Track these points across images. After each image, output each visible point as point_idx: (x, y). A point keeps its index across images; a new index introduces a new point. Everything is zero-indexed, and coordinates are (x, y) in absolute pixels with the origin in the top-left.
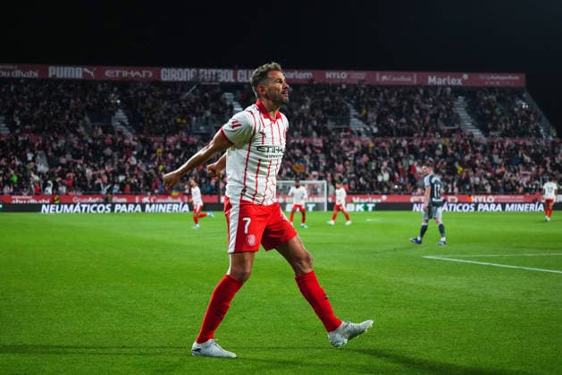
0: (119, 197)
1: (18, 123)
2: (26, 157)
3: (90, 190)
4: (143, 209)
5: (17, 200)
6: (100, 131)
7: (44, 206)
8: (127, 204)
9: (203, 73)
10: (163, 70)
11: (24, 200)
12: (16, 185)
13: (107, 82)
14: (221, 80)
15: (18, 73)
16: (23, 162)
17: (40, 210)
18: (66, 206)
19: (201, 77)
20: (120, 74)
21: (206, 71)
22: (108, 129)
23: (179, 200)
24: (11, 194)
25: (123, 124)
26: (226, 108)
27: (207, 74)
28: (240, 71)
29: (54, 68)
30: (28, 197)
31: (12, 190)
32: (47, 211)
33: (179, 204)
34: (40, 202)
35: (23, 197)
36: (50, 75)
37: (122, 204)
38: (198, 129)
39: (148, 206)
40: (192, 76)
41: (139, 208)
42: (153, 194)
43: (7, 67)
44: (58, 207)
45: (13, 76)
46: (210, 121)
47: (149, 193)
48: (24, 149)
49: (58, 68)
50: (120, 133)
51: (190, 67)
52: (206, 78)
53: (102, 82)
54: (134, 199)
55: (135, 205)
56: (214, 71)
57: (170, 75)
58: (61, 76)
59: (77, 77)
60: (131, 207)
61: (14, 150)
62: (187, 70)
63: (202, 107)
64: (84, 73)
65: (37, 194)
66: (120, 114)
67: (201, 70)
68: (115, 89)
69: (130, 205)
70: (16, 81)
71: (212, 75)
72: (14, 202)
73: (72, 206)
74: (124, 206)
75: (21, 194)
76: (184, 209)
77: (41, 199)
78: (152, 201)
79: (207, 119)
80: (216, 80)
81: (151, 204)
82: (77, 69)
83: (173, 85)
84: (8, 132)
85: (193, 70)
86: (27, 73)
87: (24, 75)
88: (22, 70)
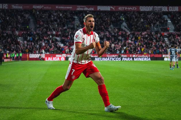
0: (124, 55)
3: (113, 52)
4: (133, 59)
6: (117, 30)
7: (96, 58)
8: (127, 58)
9: (156, 8)
10: (141, 7)
13: (119, 12)
14: (163, 11)
17: (94, 60)
18: (104, 58)
19: (155, 9)
20: (124, 9)
21: (157, 7)
22: (120, 29)
23: (147, 56)
25: (125, 27)
26: (165, 21)
27: (157, 8)
28: (170, 7)
29: (100, 7)
32: (97, 60)
33: (147, 57)
34: (95, 57)
36: (98, 9)
37: (125, 57)
38: (154, 29)
39: (135, 58)
40: (152, 9)
41: (131, 59)
42: (137, 54)
43: (82, 6)
44: (101, 58)
45: (84, 9)
46: (158, 26)
47: (135, 53)
49: (101, 7)
50: (125, 31)
51: (151, 6)
52: (157, 9)
53: (117, 12)
54: (130, 56)
55: (130, 58)
56: (160, 7)
57: (143, 9)
58: (102, 10)
59: (108, 10)
60: (129, 58)
62: (150, 7)
63: (155, 21)
64: (111, 9)
65: (93, 54)
66: (124, 24)
67: (155, 7)
68: (122, 14)
69: (128, 58)
70: (85, 12)
71: (159, 9)
73: (106, 58)
74: (126, 58)
76: (149, 59)
77: (95, 56)
78: (137, 57)
79: (157, 25)
80: (161, 11)
81: (136, 58)
82: (108, 7)
83: (144, 12)
85: (152, 7)
86: (90, 8)
87: (88, 9)
88: (87, 8)
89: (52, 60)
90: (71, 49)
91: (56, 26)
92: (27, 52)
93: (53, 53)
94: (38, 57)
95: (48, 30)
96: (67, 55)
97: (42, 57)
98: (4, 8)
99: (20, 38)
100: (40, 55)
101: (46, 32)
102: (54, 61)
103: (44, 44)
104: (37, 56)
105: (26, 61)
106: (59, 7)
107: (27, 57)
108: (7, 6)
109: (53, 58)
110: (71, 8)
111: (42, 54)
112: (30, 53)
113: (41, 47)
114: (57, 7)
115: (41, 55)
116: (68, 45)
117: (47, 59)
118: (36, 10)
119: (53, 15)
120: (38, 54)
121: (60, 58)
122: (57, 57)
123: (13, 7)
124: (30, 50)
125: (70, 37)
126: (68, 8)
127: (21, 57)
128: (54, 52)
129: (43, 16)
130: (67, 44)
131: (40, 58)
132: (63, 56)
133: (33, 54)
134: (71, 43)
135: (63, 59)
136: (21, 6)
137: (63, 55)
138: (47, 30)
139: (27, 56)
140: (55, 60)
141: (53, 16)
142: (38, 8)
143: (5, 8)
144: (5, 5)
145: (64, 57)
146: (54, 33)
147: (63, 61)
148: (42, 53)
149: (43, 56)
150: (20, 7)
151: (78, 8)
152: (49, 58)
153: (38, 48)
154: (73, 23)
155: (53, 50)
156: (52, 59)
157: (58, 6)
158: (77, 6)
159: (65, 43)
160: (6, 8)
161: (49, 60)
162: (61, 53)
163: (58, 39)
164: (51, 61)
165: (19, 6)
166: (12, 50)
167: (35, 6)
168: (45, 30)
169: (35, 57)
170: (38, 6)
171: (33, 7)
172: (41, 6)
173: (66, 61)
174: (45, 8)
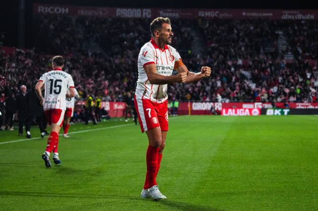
1: (301, 51)
2: (306, 76)
5: (300, 106)
11: (304, 106)
12: (298, 96)
15: (300, 16)
16: (304, 79)
24: (295, 102)
30: (307, 104)
31: (295, 99)
35: (304, 104)
43: (292, 12)
45: (296, 18)
48: (305, 70)
61: (298, 71)
65: (314, 102)
70: (298, 22)
72: (298, 107)
75: (302, 102)
84: (293, 58)
86: (306, 16)
87: (304, 18)
88: (302, 14)
89: (234, 114)
90: (271, 94)
91: (243, 49)
92: (189, 98)
93: (236, 100)
94: (209, 109)
95: (228, 58)
96: (264, 105)
97: (216, 109)
98: (144, 16)
100: (212, 104)
101: (224, 62)
102: (239, 116)
103: (219, 84)
104: (206, 106)
105: (187, 116)
106: (249, 14)
107: (188, 108)
109: (238, 110)
110: (271, 14)
111: (216, 104)
112: (194, 100)
113: (214, 90)
114: (244, 14)
115: (214, 105)
116: (266, 85)
117: (226, 113)
118: (204, 19)
119: (237, 29)
120: (208, 103)
121: (250, 110)
122: (245, 109)
124: (194, 94)
125: (269, 70)
126: (265, 14)
127: (176, 108)
128: (238, 99)
129: (219, 32)
130: (265, 83)
131: (213, 110)
132: (256, 107)
133: (200, 103)
134: (270, 82)
135: (256, 112)
136: (176, 12)
137: (256, 104)
138: (225, 57)
139: (189, 106)
140: (241, 115)
141: (236, 32)
142: (208, 16)
143: (146, 15)
144: (146, 12)
145: (258, 108)
146: (240, 62)
147: (255, 116)
148: (216, 101)
149: (218, 106)
150: (174, 14)
151: (285, 14)
152: (230, 110)
153: (209, 92)
154: (275, 43)
155: (236, 95)
156: (236, 113)
157: (246, 12)
158: (283, 12)
159: (261, 81)
160: (149, 16)
161: (229, 114)
162: (252, 101)
163: (247, 74)
164: (233, 116)
165: (172, 12)
167: (203, 12)
168: (223, 56)
169: (204, 109)
170: (208, 12)
171: (200, 15)
172: (213, 12)
173: (262, 117)
174: (221, 15)
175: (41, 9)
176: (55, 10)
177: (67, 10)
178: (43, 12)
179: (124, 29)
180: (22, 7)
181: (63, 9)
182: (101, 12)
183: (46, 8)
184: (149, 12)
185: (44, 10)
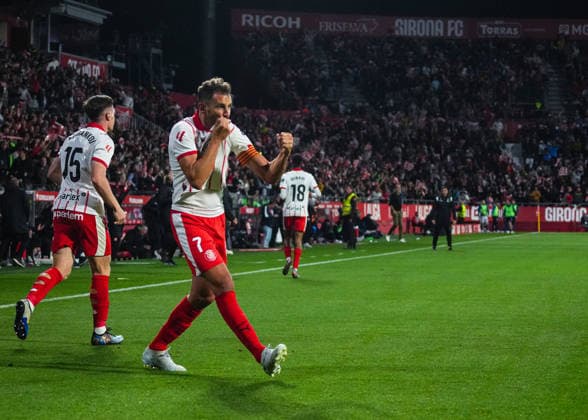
92: (537, 198)
98: (449, 34)
99: (509, 146)
104: (572, 214)
105: (534, 234)
107: (535, 217)
108: (462, 26)
112: (547, 203)
118: (569, 40)
120: (576, 208)
123: (484, 32)
133: (559, 209)
136: (512, 27)
139: (538, 213)
142: (577, 34)
143: (453, 32)
144: (453, 25)
150: (509, 30)
153: (578, 185)
160: (459, 34)
165: (506, 26)
166: (480, 190)
169: (568, 220)
175: (247, 19)
176: (275, 21)
177: (298, 22)
178: (251, 24)
179: (410, 60)
180: (211, 15)
181: (290, 19)
182: (365, 26)
183: (257, 17)
184: (459, 24)
185: (254, 22)
